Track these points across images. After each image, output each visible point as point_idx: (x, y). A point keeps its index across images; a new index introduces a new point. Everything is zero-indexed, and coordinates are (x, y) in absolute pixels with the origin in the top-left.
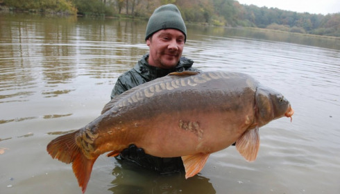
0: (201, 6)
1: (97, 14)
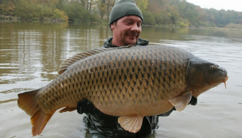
0: (169, 11)
1: (84, 20)
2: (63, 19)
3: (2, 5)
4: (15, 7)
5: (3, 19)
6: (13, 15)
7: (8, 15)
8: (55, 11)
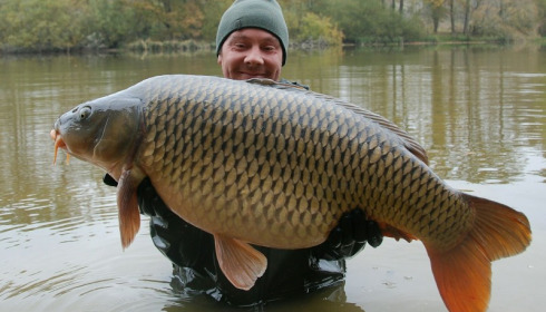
1: (386, 38)
2: (330, 39)
3: (171, 14)
4: (202, 17)
5: (176, 48)
6: (200, 38)
7: (186, 38)
8: (305, 19)
